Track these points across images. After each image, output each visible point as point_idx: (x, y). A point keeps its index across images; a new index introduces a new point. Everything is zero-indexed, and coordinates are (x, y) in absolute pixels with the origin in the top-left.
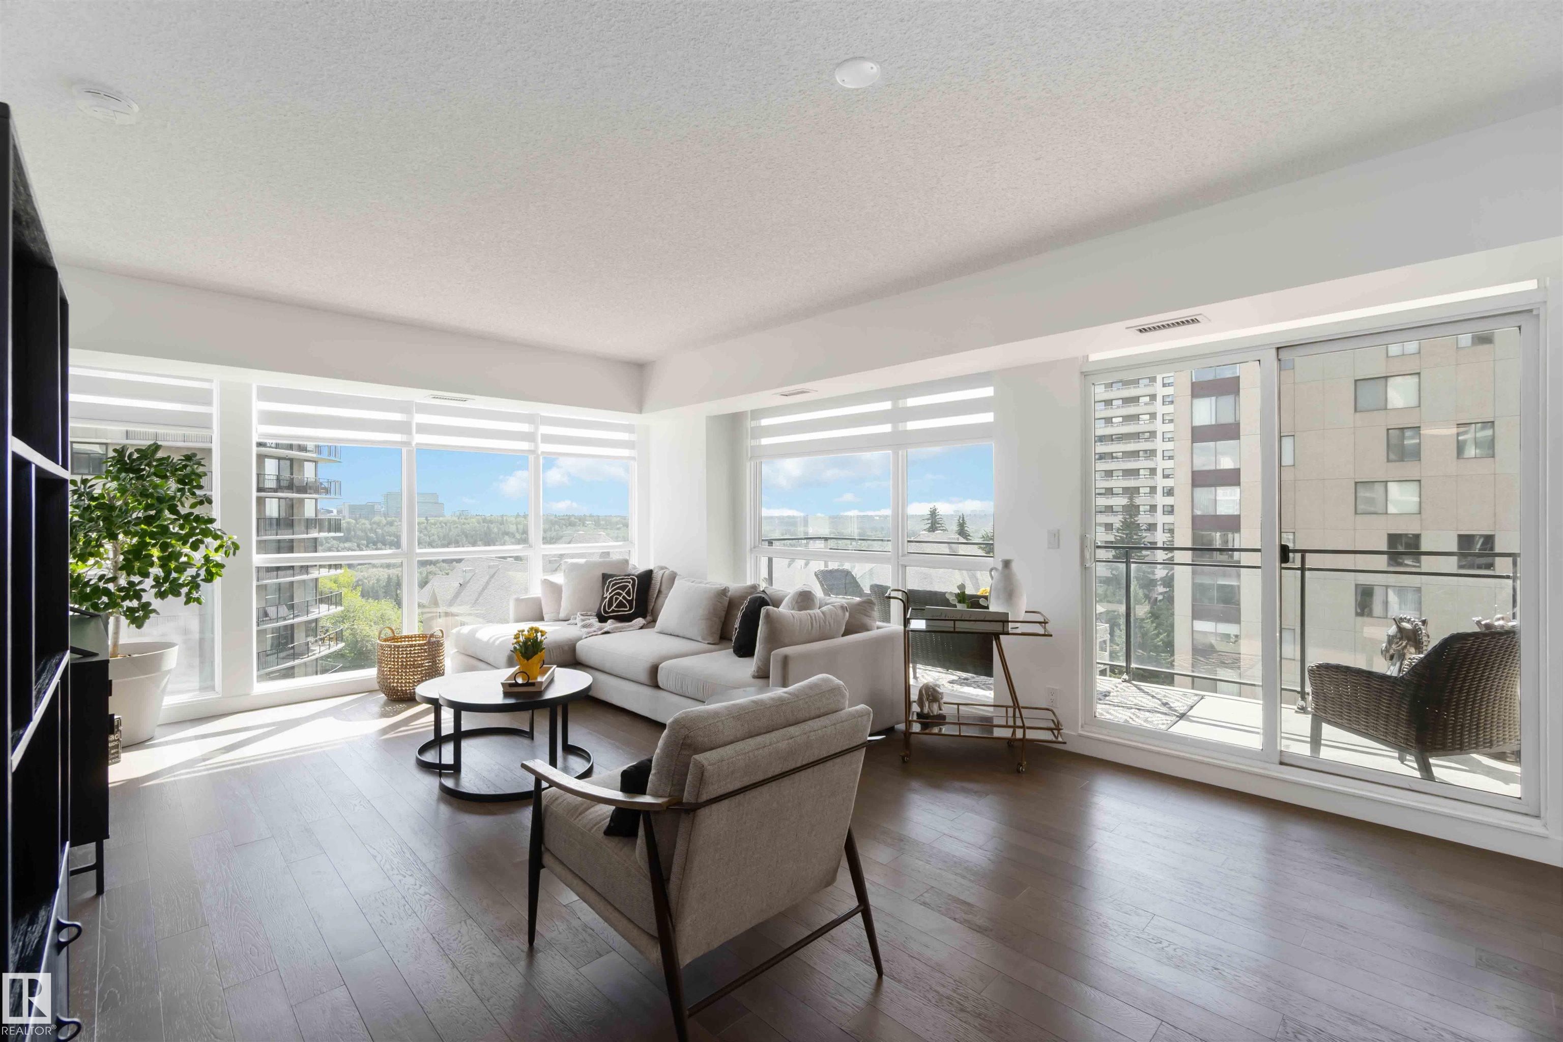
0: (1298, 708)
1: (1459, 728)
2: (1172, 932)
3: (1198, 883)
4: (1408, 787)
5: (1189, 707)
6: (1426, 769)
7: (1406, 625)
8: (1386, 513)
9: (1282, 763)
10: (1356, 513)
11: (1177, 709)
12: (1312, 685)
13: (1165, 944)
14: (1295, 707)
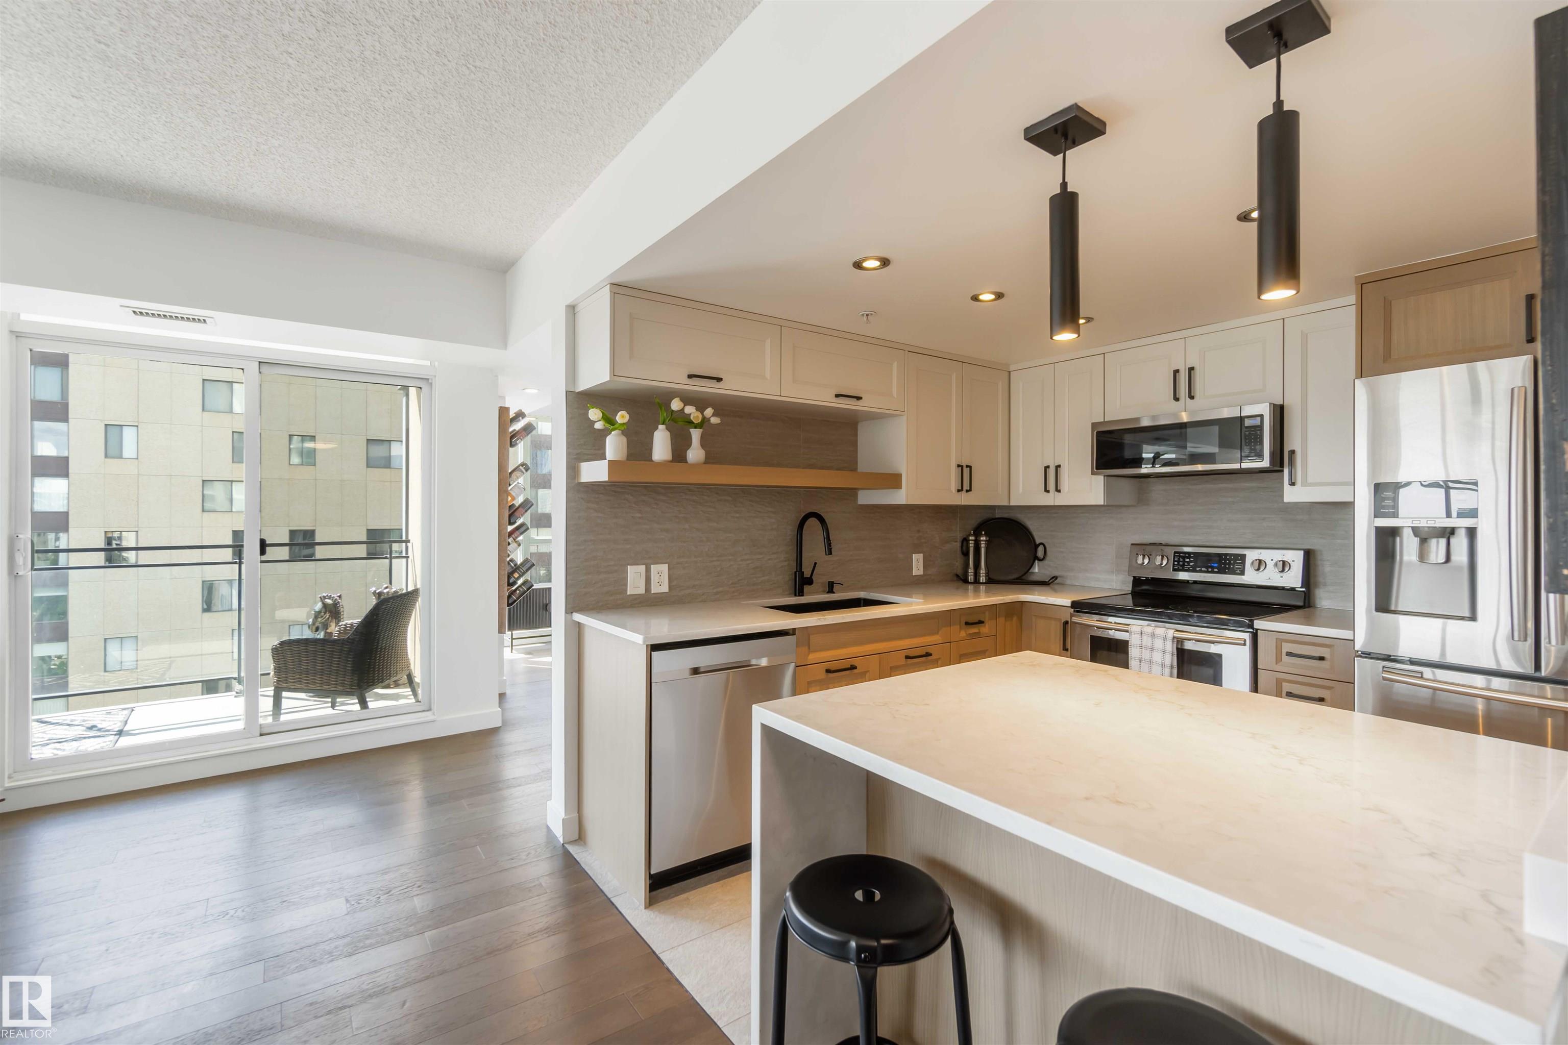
0: (237, 693)
1: (372, 669)
2: (232, 901)
3: (232, 856)
4: (358, 719)
5: (123, 724)
6: (364, 704)
7: (329, 601)
8: (231, 511)
9: (261, 735)
10: (203, 511)
11: (108, 728)
12: (274, 661)
13: (231, 912)
14: (234, 693)
